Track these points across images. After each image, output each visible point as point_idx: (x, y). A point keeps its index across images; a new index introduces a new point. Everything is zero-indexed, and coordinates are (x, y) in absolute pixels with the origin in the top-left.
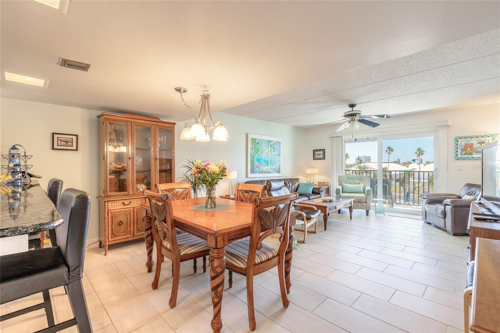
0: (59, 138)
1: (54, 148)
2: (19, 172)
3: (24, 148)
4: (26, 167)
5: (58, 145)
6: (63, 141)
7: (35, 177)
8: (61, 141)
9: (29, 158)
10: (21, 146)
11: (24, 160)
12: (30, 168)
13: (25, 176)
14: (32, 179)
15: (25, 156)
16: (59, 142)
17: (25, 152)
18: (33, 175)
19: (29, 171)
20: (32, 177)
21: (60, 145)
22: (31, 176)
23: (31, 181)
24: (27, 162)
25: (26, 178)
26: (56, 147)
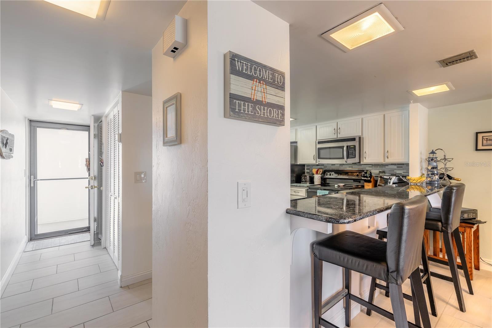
0: (484, 137)
1: (478, 149)
2: (436, 174)
3: (444, 152)
4: (446, 169)
5: (483, 145)
6: (490, 140)
7: (454, 179)
8: (487, 140)
9: (450, 161)
10: (442, 150)
11: (444, 162)
12: (450, 170)
13: (444, 178)
14: (451, 181)
15: (445, 159)
16: (485, 142)
17: (444, 156)
18: (452, 177)
19: (449, 173)
20: (452, 179)
21: (485, 144)
22: (450, 177)
23: (451, 183)
24: (447, 165)
25: (445, 180)
26: (480, 147)
